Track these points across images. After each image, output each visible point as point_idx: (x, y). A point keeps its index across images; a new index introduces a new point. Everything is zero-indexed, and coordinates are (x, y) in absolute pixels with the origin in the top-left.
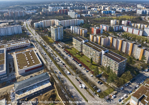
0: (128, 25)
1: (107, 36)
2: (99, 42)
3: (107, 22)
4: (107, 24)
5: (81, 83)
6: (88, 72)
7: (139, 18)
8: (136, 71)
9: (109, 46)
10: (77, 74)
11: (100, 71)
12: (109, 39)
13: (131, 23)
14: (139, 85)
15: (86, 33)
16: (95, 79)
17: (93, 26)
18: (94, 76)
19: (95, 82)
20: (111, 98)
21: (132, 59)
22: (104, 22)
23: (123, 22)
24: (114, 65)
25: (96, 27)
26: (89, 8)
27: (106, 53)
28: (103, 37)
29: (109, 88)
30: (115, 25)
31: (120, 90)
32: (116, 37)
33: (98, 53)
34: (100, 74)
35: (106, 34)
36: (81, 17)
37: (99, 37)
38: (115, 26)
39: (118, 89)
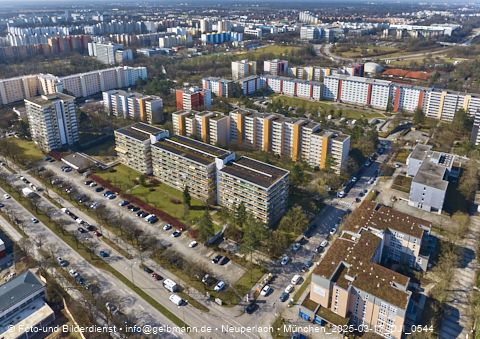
0: (282, 72)
1: (227, 113)
2: (203, 133)
3: (222, 70)
4: (222, 75)
5: (159, 278)
6: (180, 234)
7: (308, 49)
8: (315, 201)
9: (234, 141)
10: (144, 250)
11: (216, 223)
12: (232, 121)
13: (290, 66)
14: (328, 238)
15: (160, 109)
16: (204, 253)
17: (180, 85)
18: (200, 244)
19: (204, 260)
20: (260, 298)
21: (302, 170)
22: (211, 70)
23: (267, 66)
24: (254, 198)
25: (190, 86)
26: (162, 29)
27: (229, 164)
28: (213, 117)
29: (250, 269)
30: (246, 76)
31: (281, 266)
32: (252, 111)
33: (203, 168)
34: (216, 233)
35: (221, 105)
36: (137, 59)
37: (201, 119)
38: (247, 79)
39: (275, 266)
